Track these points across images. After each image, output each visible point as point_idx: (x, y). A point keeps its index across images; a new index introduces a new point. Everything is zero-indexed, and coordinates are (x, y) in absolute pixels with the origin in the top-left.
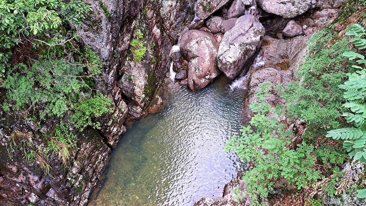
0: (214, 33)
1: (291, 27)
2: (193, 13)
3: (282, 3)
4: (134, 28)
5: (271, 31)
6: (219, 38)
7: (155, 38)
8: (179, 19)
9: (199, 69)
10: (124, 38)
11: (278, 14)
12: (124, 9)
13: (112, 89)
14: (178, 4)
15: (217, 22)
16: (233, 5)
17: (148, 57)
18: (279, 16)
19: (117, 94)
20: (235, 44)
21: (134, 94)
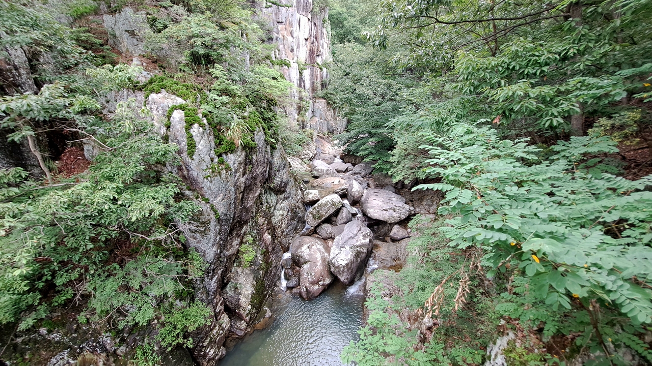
0: (325, 239)
1: (396, 231)
2: (304, 222)
3: (385, 210)
4: (244, 234)
5: (379, 236)
6: (330, 243)
7: (265, 243)
8: (291, 227)
9: (311, 275)
10: (232, 242)
11: (382, 219)
12: (235, 213)
13: (214, 298)
14: (290, 214)
15: (327, 229)
16: (340, 213)
17: (257, 263)
18: (383, 221)
19: (219, 305)
20: (346, 246)
21: (239, 304)
